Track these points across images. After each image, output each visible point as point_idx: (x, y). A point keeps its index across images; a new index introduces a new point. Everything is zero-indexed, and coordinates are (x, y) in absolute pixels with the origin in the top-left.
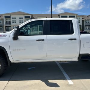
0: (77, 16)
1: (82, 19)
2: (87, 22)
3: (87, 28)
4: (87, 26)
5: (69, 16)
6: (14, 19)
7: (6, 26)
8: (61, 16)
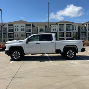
0: (73, 24)
1: (78, 26)
2: (82, 29)
3: (82, 35)
4: (82, 33)
5: (66, 24)
6: (16, 28)
7: (9, 34)
8: (58, 24)
